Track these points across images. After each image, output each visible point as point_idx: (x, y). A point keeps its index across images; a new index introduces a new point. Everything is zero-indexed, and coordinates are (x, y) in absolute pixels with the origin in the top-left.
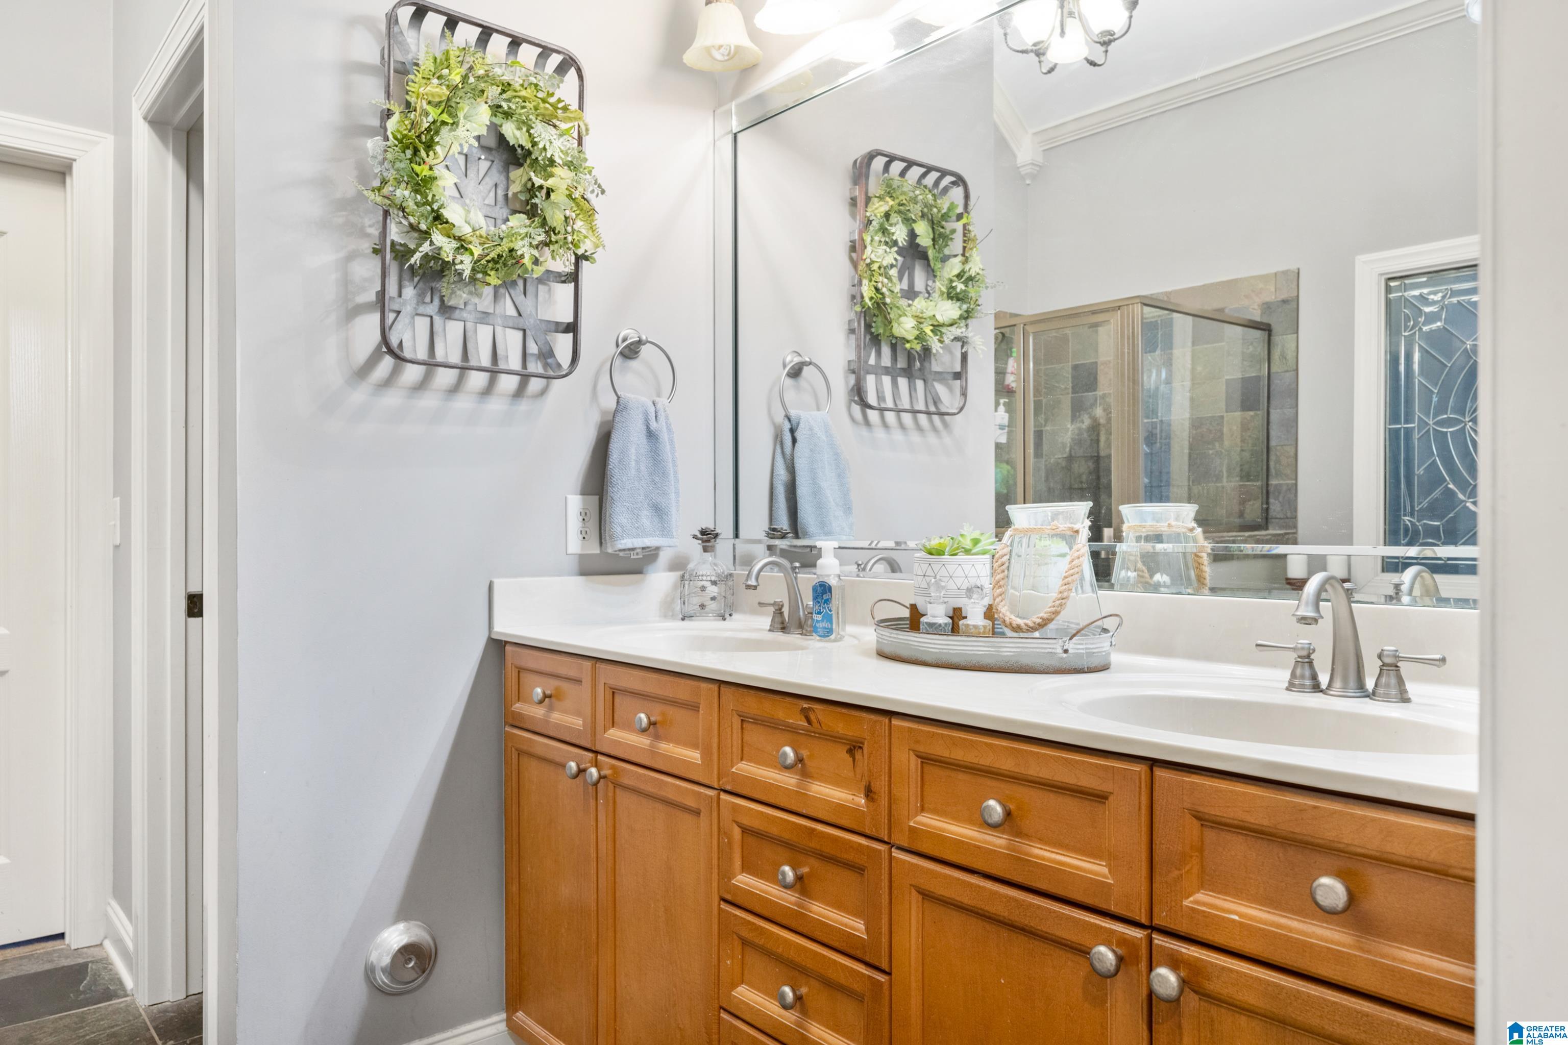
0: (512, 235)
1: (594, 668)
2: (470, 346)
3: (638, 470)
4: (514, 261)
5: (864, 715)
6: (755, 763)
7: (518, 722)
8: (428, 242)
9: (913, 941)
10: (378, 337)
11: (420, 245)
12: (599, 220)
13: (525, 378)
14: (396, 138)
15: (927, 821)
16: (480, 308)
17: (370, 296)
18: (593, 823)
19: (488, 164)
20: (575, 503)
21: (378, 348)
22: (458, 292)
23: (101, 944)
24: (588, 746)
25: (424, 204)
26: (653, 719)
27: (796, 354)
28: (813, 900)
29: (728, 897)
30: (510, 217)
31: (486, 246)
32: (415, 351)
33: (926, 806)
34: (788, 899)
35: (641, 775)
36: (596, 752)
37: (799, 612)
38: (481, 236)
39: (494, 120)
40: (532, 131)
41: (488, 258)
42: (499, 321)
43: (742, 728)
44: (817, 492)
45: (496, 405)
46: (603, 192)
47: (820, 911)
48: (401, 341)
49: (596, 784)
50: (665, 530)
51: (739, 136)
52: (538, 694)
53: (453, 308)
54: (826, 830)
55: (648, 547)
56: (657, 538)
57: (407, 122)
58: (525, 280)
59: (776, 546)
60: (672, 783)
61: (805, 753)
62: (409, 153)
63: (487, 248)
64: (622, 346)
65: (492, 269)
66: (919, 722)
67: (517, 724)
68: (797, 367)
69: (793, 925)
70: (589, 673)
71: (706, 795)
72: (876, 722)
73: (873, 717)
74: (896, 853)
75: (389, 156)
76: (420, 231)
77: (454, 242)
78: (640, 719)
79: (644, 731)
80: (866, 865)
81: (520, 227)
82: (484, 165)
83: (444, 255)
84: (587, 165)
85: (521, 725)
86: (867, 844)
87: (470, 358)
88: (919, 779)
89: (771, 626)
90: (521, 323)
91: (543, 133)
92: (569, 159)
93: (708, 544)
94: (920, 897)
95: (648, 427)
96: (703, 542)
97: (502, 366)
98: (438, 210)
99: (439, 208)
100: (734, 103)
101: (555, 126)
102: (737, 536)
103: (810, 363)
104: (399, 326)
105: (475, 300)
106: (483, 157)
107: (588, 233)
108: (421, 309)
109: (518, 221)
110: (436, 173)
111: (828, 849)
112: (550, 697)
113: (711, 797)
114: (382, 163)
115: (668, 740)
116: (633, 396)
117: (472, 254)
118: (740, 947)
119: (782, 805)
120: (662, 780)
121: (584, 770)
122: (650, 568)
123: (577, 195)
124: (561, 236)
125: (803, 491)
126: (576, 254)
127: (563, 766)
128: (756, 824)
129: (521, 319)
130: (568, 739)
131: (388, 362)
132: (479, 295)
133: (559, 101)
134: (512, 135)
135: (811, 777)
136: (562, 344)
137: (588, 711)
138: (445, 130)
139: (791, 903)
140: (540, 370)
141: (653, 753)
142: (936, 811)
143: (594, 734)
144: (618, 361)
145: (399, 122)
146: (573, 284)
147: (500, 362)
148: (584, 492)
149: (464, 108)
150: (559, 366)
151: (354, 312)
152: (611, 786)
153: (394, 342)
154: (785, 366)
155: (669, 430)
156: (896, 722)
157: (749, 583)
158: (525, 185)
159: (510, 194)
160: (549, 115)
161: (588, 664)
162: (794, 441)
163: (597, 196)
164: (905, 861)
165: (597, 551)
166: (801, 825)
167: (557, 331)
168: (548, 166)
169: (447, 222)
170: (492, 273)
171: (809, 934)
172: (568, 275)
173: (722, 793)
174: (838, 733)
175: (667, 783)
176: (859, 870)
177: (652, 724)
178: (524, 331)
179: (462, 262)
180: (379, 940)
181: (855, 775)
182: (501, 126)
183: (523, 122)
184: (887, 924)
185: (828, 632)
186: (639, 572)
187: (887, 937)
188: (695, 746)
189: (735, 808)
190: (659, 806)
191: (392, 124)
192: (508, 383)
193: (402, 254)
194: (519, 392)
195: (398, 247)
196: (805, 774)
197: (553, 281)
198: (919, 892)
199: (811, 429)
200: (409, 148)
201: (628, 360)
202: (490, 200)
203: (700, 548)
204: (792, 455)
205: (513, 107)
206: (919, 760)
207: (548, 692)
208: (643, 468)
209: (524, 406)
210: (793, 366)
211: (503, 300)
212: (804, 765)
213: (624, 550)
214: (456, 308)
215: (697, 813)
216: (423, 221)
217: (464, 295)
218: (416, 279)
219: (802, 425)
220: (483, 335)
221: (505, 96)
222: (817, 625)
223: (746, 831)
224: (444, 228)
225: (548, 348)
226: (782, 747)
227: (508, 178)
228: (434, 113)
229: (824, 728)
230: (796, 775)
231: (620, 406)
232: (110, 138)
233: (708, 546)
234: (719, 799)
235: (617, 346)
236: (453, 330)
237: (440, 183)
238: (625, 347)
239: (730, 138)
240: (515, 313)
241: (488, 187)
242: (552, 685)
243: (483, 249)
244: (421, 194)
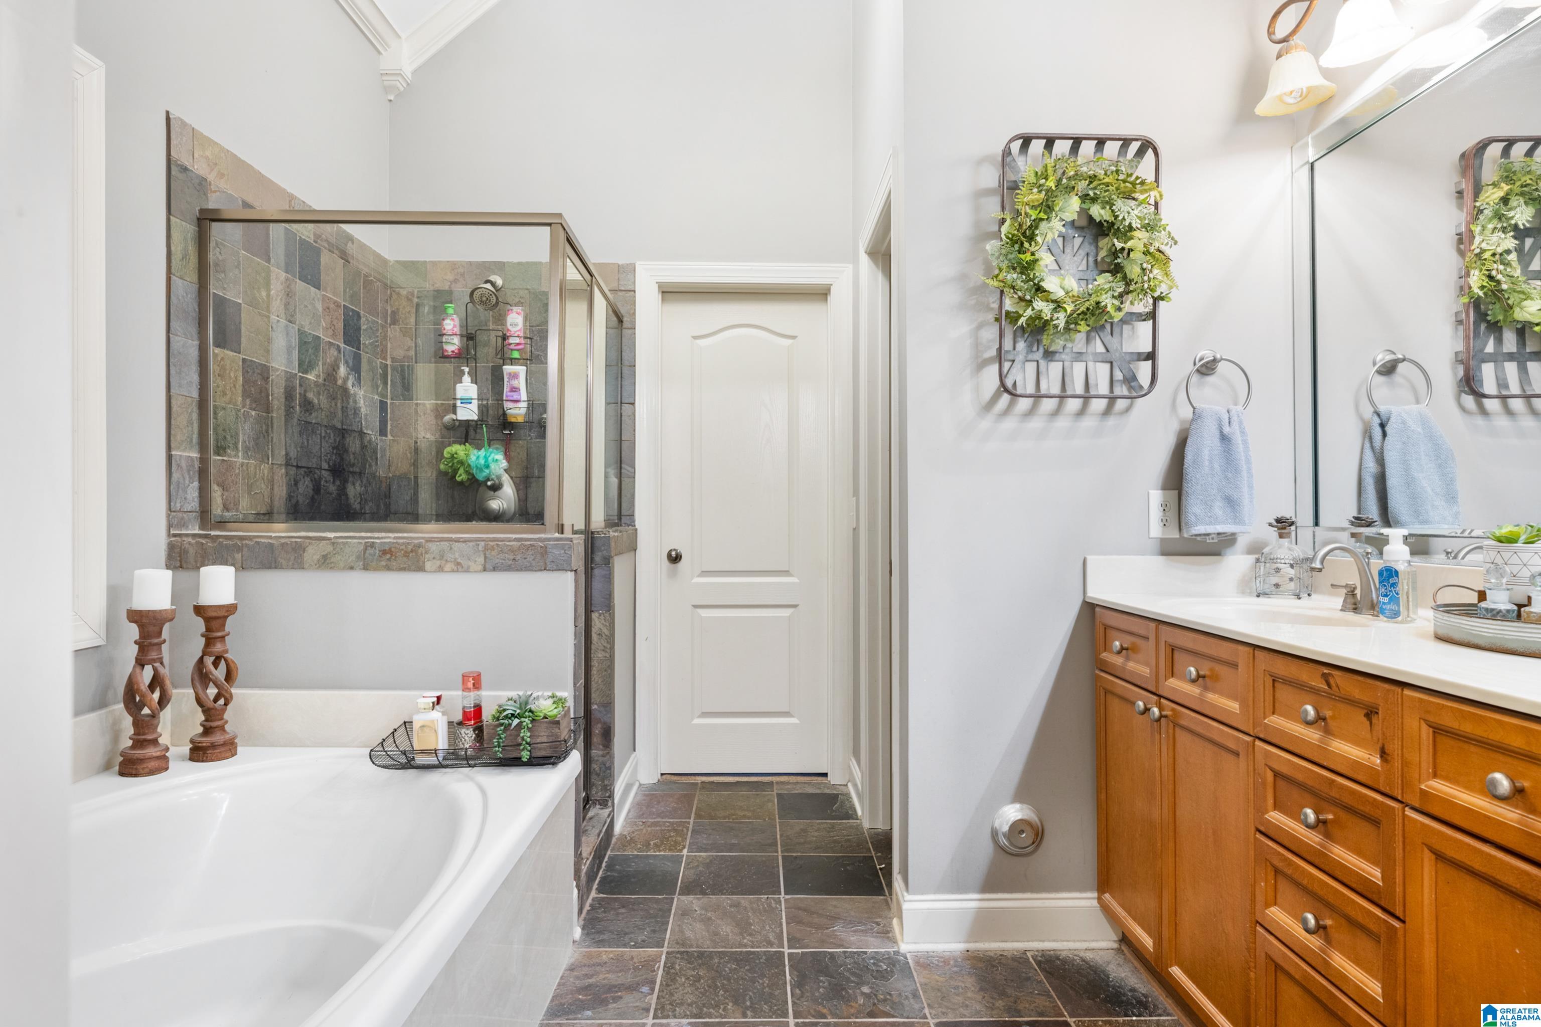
0: (1099, 291)
1: (1157, 628)
2: (1067, 379)
3: (1212, 468)
4: (1101, 311)
5: (1378, 683)
6: (1285, 718)
7: (1104, 667)
8: (1030, 308)
9: (1426, 896)
10: (997, 382)
11: (1025, 311)
12: (1173, 267)
13: (1112, 399)
14: (1007, 238)
15: (1439, 787)
16: (1075, 350)
17: (993, 352)
18: (1157, 752)
19: (1081, 239)
20: (1156, 497)
21: (998, 389)
22: (1057, 341)
23: (846, 785)
24: (1154, 690)
25: (1028, 281)
26: (1202, 673)
27: (1389, 353)
28: (1334, 842)
29: (1262, 829)
30: (1097, 277)
31: (1078, 302)
32: (1025, 388)
33: (1438, 773)
34: (1313, 838)
35: (1192, 717)
36: (1160, 696)
37: (1372, 594)
38: (1074, 296)
39: (1084, 206)
40: (1114, 208)
41: (1079, 312)
42: (1091, 357)
43: (1274, 686)
44: (1409, 482)
45: (1088, 422)
46: (1176, 243)
47: (1340, 853)
48: (1015, 382)
49: (1158, 720)
50: (1237, 519)
51: (1316, 165)
52: (1116, 647)
53: (1054, 353)
54: (1345, 783)
55: (1224, 533)
56: (1229, 526)
57: (1016, 225)
58: (1112, 324)
59: (1360, 533)
60: (1216, 727)
61: (1328, 713)
62: (1017, 247)
63: (1079, 304)
64: (1198, 365)
65: (1082, 320)
66: (1429, 694)
67: (1104, 669)
68: (1389, 365)
69: (1316, 861)
70: (1154, 632)
71: (1243, 740)
72: (1388, 690)
73: (1387, 686)
74: (1409, 812)
75: (1004, 251)
76: (1026, 300)
77: (1051, 304)
78: (1190, 671)
79: (1193, 681)
80: (1381, 819)
81: (1105, 283)
82: (1078, 241)
83: (1043, 315)
84: (1163, 223)
85: (1107, 670)
86: (1382, 800)
87: (1067, 388)
88: (1431, 746)
89: (1342, 606)
90: (1108, 357)
91: (1122, 207)
92: (1147, 222)
93: (1283, 531)
94: (1433, 857)
95: (1221, 432)
96: (1279, 529)
97: (1093, 392)
98: (1038, 284)
99: (1039, 282)
100: (1310, 136)
101: (1134, 199)
102: (1317, 524)
103: (1404, 360)
104: (1014, 371)
105: (1069, 345)
106: (1076, 235)
107: (1163, 277)
108: (1030, 357)
109: (1104, 280)
110: (1037, 256)
111: (1347, 800)
112: (1127, 649)
113: (1247, 742)
114: (998, 258)
115: (1215, 691)
116: (1207, 406)
117: (1066, 311)
118: (1273, 873)
119: (1306, 756)
120: (1209, 724)
121: (1149, 710)
122: (1229, 551)
123: (1152, 250)
124: (1139, 285)
125: (1393, 482)
126: (1153, 297)
127: (1133, 703)
128: (1284, 770)
129: (1108, 354)
130: (1139, 684)
131: (1006, 397)
132: (1072, 341)
133: (1137, 178)
134: (1097, 214)
135: (1333, 735)
136: (1144, 370)
137: (1153, 663)
138: (1043, 225)
139: (1314, 842)
140: (1125, 392)
141: (1202, 701)
142: (1446, 778)
143: (1157, 681)
144: (1195, 378)
145: (1010, 226)
146: (1151, 321)
147: (1090, 390)
148: (1165, 488)
149: (1059, 203)
150: (1141, 387)
151: (982, 365)
152: (1171, 725)
153: (1009, 383)
154: (1374, 364)
155: (1243, 432)
156: (1407, 692)
157: (1313, 565)
158: (1110, 250)
159: (1099, 258)
160: (1128, 192)
161: (1153, 625)
162: (1384, 435)
163: (1171, 247)
164: (1417, 820)
165: (1178, 536)
166: (1323, 776)
167: (1139, 360)
168: (1128, 231)
169: (1045, 291)
170: (1082, 323)
171: (1331, 872)
172: (1148, 314)
173: (1257, 740)
174: (1354, 697)
175: (1213, 726)
176: (1375, 822)
177: (1199, 676)
178: (1111, 363)
179: (1058, 318)
180: (1000, 812)
181: (1372, 737)
182: (1089, 209)
183: (1107, 202)
184: (1401, 875)
185: (1395, 614)
186: (1218, 554)
187: (1401, 888)
188: (1234, 698)
189: (1267, 754)
190: (1210, 746)
191: (1005, 229)
192: (1098, 405)
193: (1012, 318)
194: (1108, 411)
195: (1012, 315)
196: (1327, 731)
197: (1136, 321)
198: (1431, 851)
199: (1404, 422)
200: (1017, 243)
201: (1206, 377)
202: (1083, 267)
203: (1276, 535)
204: (1382, 448)
205: (1098, 193)
206: (1431, 730)
207: (1125, 646)
208: (1216, 466)
209: (1111, 421)
210: (1384, 364)
211: (1093, 341)
212: (1326, 724)
213: (1200, 535)
214: (1056, 352)
215: (1237, 754)
216: (1027, 293)
217: (1062, 342)
218: (1026, 335)
219: (1392, 420)
220: (1078, 370)
221: (1091, 186)
222: (1384, 607)
223: (1277, 774)
224: (1044, 296)
225: (1131, 374)
226: (1303, 705)
227: (1097, 247)
228: (1034, 214)
229: (1342, 692)
230: (1320, 731)
231: (1197, 415)
232: (851, 266)
233: (1284, 533)
234: (1254, 745)
235: (1195, 364)
236: (1055, 368)
237: (1041, 263)
238: (1202, 366)
239: (1307, 167)
240: (1103, 350)
241: (1081, 257)
242: (1128, 641)
243: (1076, 306)
244: (1025, 275)
